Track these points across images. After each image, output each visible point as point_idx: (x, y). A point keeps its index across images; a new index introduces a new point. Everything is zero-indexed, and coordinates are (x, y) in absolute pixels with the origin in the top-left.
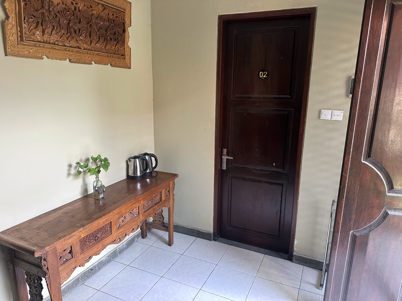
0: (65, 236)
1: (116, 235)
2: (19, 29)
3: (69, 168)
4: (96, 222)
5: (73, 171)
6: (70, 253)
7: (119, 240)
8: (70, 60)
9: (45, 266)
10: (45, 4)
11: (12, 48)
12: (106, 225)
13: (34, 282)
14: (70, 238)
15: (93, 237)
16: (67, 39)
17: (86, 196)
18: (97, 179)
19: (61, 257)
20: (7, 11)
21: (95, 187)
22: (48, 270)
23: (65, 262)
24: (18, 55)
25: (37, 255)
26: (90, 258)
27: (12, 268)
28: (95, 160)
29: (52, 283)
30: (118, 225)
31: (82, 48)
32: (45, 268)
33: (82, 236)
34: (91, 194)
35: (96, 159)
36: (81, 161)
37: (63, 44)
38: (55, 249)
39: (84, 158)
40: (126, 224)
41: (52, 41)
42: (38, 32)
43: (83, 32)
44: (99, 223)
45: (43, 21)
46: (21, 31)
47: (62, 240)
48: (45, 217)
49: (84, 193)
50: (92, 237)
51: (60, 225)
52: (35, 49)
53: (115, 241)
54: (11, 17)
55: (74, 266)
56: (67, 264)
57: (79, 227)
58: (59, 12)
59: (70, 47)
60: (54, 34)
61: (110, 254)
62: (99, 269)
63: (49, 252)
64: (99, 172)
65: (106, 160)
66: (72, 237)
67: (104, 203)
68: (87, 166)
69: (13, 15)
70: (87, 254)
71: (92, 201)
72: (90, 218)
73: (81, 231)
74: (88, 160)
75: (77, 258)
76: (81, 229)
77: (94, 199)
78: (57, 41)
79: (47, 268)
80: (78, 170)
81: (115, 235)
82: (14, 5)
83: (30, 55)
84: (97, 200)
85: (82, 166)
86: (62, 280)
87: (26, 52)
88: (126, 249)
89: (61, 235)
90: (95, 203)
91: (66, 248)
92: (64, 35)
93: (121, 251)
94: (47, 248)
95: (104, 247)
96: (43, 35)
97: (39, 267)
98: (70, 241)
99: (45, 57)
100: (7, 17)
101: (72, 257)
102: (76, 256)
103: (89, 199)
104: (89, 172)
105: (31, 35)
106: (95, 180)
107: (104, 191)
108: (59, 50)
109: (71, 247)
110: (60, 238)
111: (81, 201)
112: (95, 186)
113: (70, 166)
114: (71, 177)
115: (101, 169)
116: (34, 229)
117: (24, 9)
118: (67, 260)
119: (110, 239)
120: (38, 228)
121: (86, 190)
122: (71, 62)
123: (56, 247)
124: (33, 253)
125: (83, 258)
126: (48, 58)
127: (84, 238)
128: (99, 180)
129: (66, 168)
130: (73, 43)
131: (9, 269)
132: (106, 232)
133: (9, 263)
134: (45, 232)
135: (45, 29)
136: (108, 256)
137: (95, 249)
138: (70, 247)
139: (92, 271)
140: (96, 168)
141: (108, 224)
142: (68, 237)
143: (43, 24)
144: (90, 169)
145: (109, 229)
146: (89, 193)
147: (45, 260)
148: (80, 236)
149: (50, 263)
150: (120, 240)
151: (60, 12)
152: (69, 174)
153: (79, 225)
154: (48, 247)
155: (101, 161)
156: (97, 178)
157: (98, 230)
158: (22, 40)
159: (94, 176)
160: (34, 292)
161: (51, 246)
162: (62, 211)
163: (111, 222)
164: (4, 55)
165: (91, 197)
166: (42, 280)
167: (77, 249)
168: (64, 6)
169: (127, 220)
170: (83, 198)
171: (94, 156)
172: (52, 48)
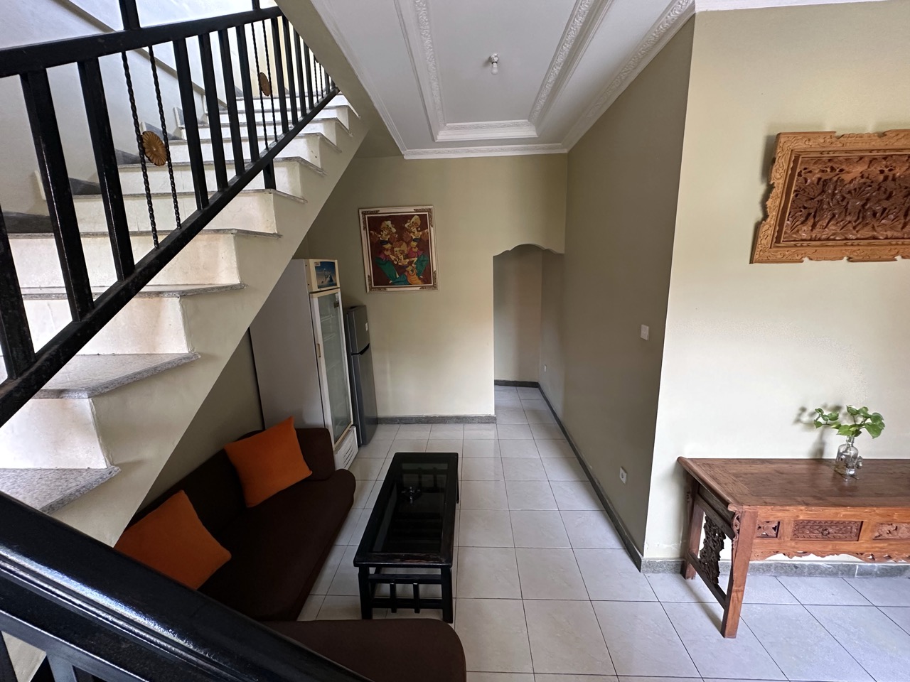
0: (774, 504)
1: (867, 548)
2: (777, 228)
3: (800, 412)
4: (833, 510)
5: (805, 418)
6: (774, 529)
7: (871, 557)
8: (850, 258)
9: (736, 526)
10: (829, 186)
11: (761, 253)
12: (850, 522)
13: (715, 535)
14: (781, 510)
15: (820, 528)
16: (854, 228)
17: (818, 460)
18: (850, 443)
19: (760, 527)
20: (768, 210)
21: (842, 454)
22: (739, 533)
23: (763, 537)
24: (768, 261)
25: (731, 508)
26: (805, 553)
27: (691, 502)
28: (853, 413)
29: (739, 551)
30: (877, 534)
31: (881, 238)
32: (735, 529)
33: (801, 518)
34: (829, 461)
35: (858, 412)
36: (825, 407)
37: (843, 237)
38: (755, 515)
39: (831, 404)
40: (895, 540)
41: (824, 237)
42: (805, 228)
43: (891, 212)
44: (837, 514)
45: (818, 211)
46: (780, 232)
47: (769, 508)
48: (746, 463)
49: (816, 454)
50: (817, 527)
51: (769, 485)
52: (793, 250)
53: (862, 554)
54: (770, 216)
55: (776, 549)
56: (766, 541)
57: (799, 503)
58: (850, 192)
59: (857, 239)
60: (833, 224)
61: (839, 565)
62: (810, 574)
63: (747, 514)
64: (857, 433)
65: (877, 418)
66: (784, 510)
67: (853, 485)
68: (836, 418)
69: (774, 213)
70: (802, 546)
71: (828, 472)
72: (821, 498)
73: (801, 510)
74: (838, 408)
75: (784, 542)
76: (803, 508)
77: (833, 472)
78: (834, 234)
79: (739, 530)
80: (817, 419)
81: (865, 545)
82: (779, 200)
83: (784, 258)
84: (841, 474)
85: (826, 416)
86: (752, 555)
87: (779, 256)
88: (877, 575)
89: (768, 500)
90: (834, 478)
91: (771, 519)
92: (850, 224)
93: (865, 574)
94: (745, 507)
95: (836, 552)
96: (812, 230)
97: (730, 525)
98: (780, 514)
99: (806, 259)
100: (766, 216)
101: (777, 536)
102: (782, 538)
103: (824, 467)
104: (837, 428)
105: (794, 233)
106: (845, 443)
107: (858, 466)
108: (833, 246)
109: (779, 523)
110: (766, 504)
111: (807, 464)
112: (841, 451)
113: (803, 410)
114: (800, 426)
115: (863, 430)
116: (730, 473)
117: (793, 201)
118: (767, 536)
119: (852, 546)
120: (736, 476)
121: (821, 451)
122: (852, 261)
123: (757, 512)
124: (727, 504)
125: (794, 548)
126: (811, 259)
127: (803, 521)
128: (852, 446)
129: (796, 411)
130: (866, 232)
131: (688, 502)
132: (846, 532)
133: (690, 495)
134: (746, 484)
135: (819, 221)
136: (834, 566)
137: (818, 546)
138: (777, 523)
139: (796, 570)
140: (852, 426)
141: (856, 522)
142: (779, 508)
143: (817, 214)
144: (840, 426)
145: (854, 530)
146: (825, 457)
147: (738, 519)
148: (798, 516)
149: (743, 526)
150: (873, 559)
151: (853, 191)
152: (798, 421)
153: (799, 499)
154: (748, 507)
155: (867, 417)
156: (850, 441)
157: (832, 522)
158: (778, 240)
159: (846, 438)
160: (710, 545)
161: (752, 507)
162: (773, 466)
163: (862, 522)
164: (749, 262)
165: (828, 465)
166: (725, 538)
167: (787, 529)
168: (863, 180)
169: (900, 535)
170: (811, 461)
171: (853, 407)
172: (822, 246)
